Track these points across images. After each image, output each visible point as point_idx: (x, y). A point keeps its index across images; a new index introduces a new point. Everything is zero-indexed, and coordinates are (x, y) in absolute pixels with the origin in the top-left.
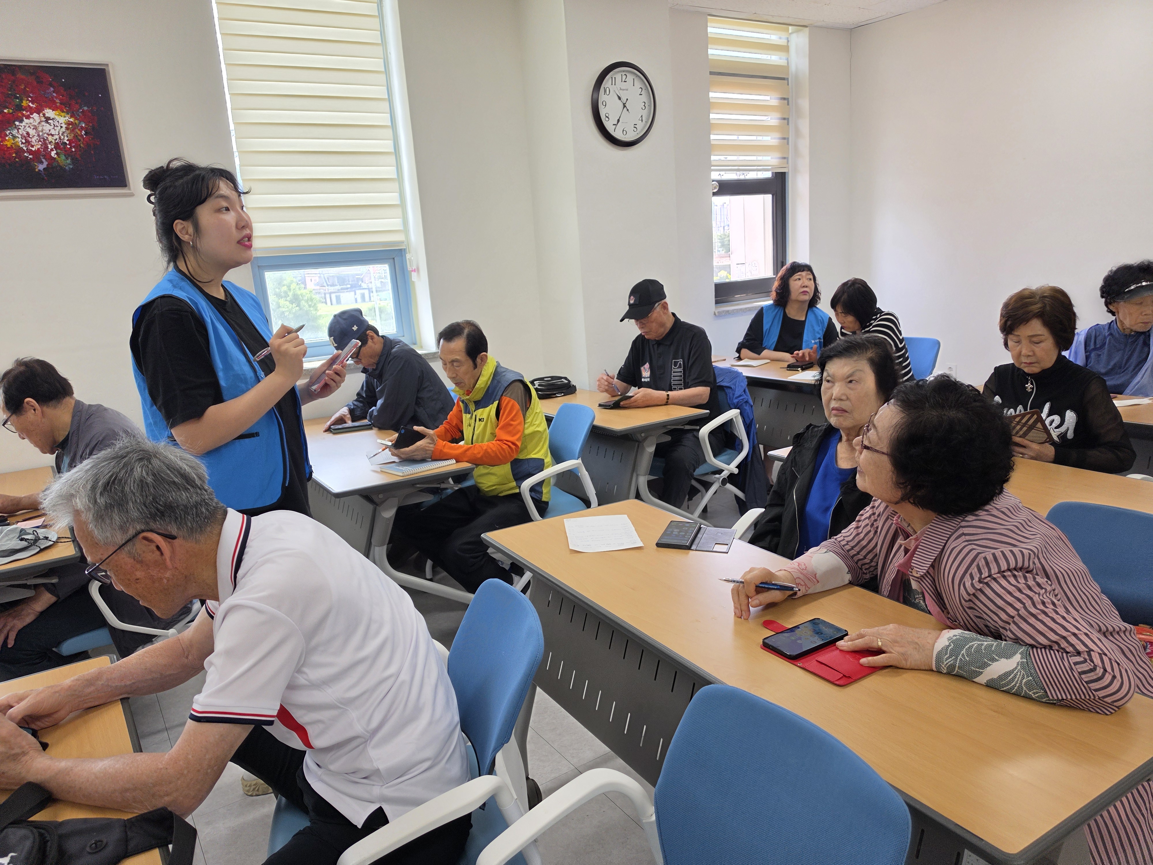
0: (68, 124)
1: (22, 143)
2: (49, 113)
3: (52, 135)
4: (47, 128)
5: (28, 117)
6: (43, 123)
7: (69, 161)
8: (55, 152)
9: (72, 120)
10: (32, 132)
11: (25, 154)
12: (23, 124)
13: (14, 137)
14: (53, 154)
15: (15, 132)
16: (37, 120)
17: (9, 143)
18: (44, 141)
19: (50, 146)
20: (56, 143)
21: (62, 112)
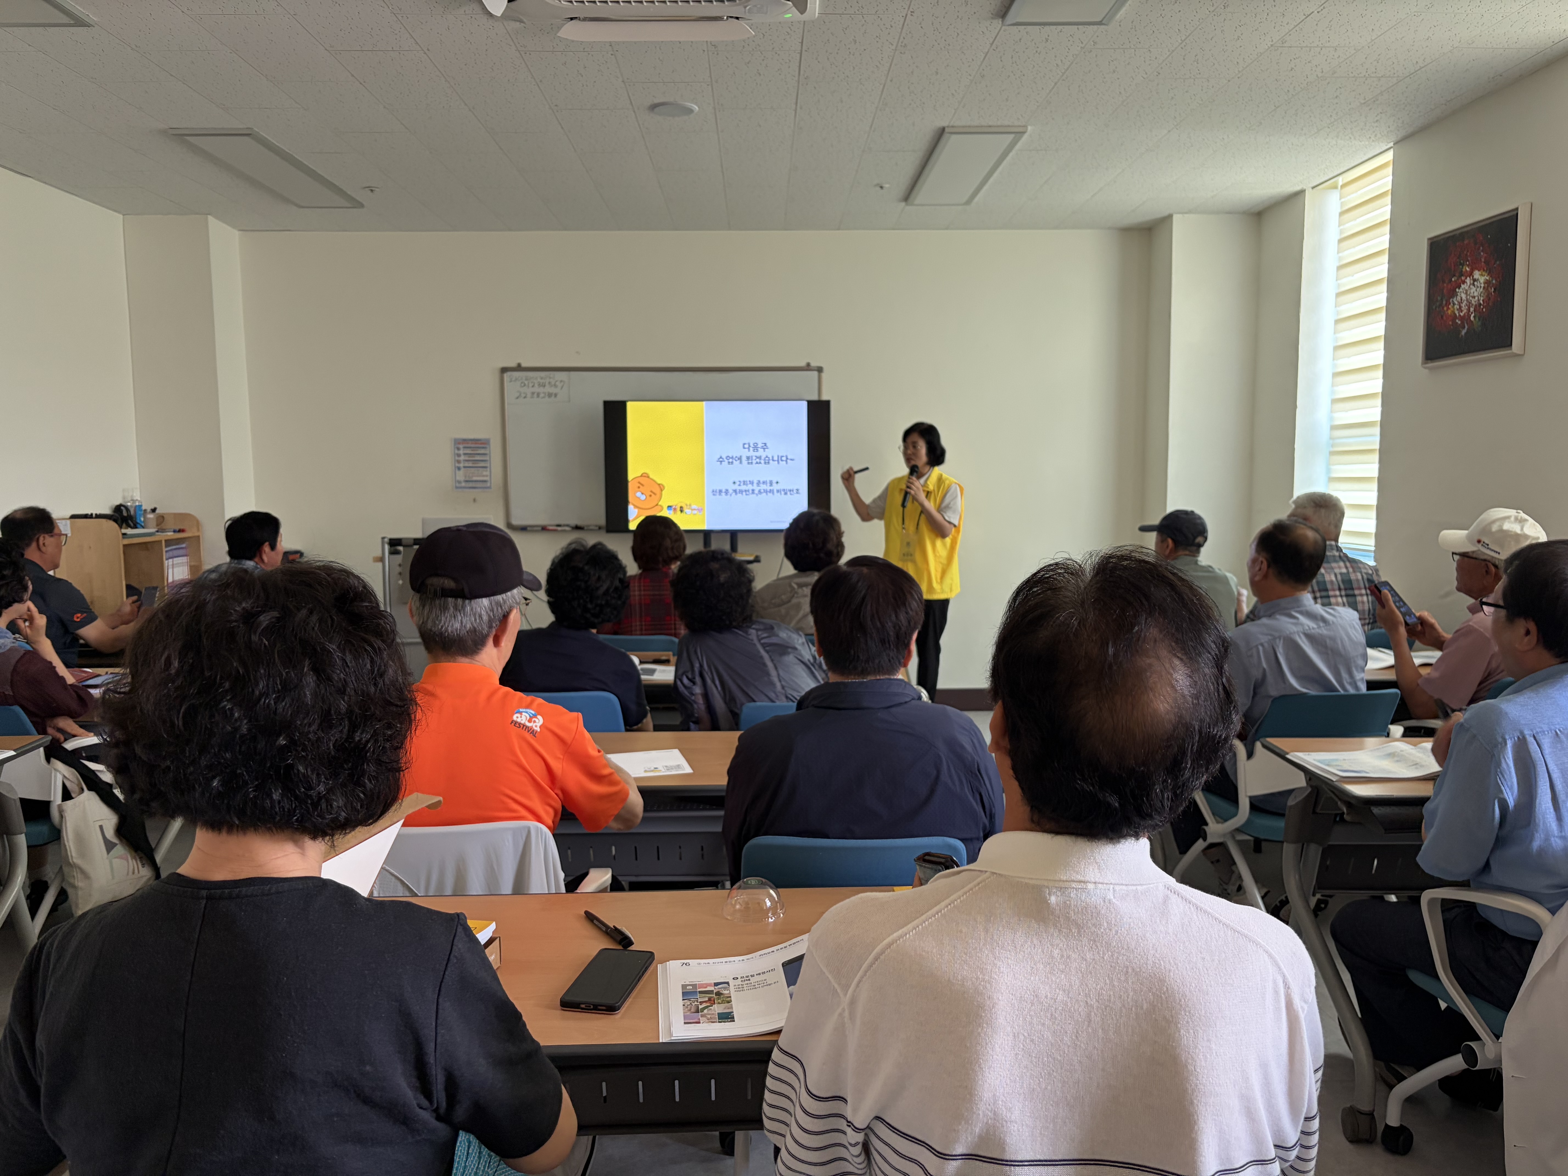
0: (1486, 282)
1: (1457, 310)
2: (1477, 274)
3: (1474, 297)
4: (1473, 289)
5: (1464, 282)
6: (1472, 286)
7: (1480, 324)
8: (1473, 315)
9: (1488, 278)
10: (1464, 296)
11: (1457, 321)
12: (1461, 290)
13: (1454, 304)
14: (1472, 318)
15: (1455, 300)
16: (1469, 284)
17: (1449, 312)
18: (1469, 305)
19: (1472, 309)
20: (1476, 305)
21: (1484, 270)
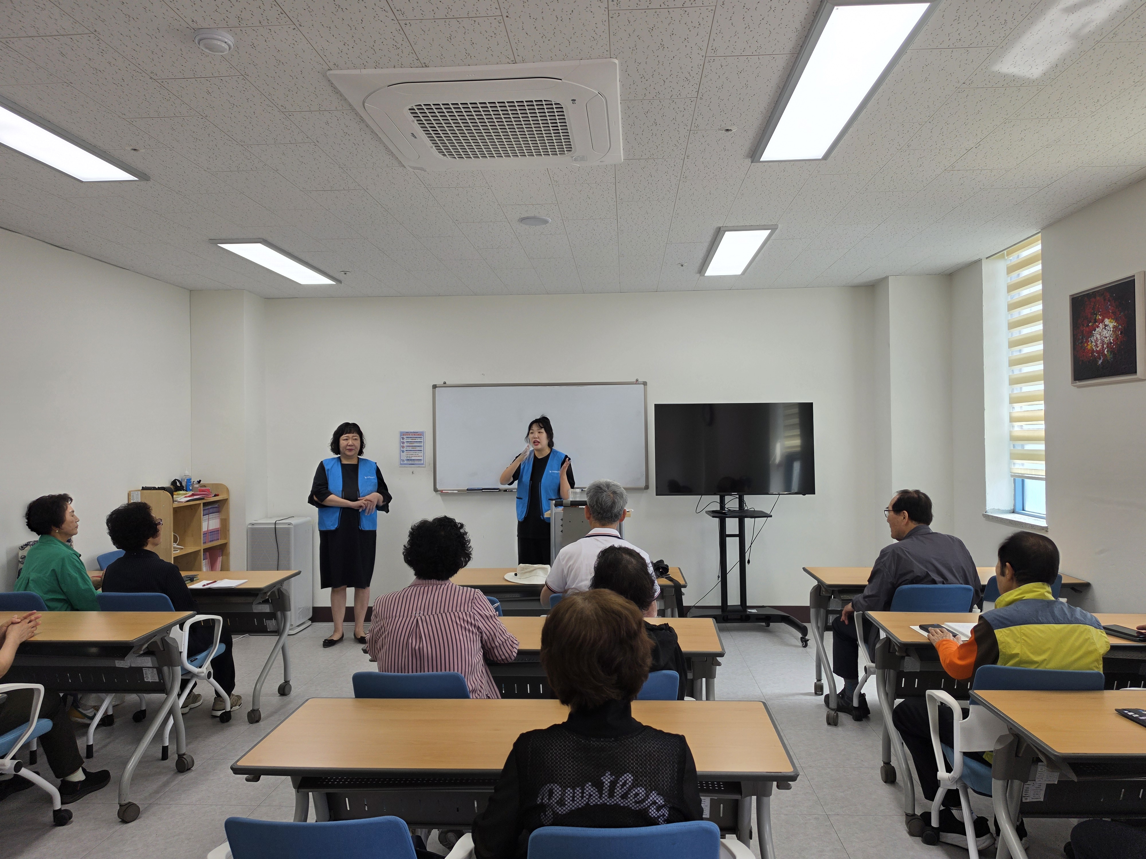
0: (1114, 327)
1: (1094, 346)
2: (1107, 321)
3: (1106, 337)
4: (1105, 332)
5: (1098, 327)
6: (1104, 330)
7: (1111, 356)
8: (1106, 350)
9: (1115, 324)
10: (1099, 337)
11: (1095, 354)
12: (1096, 332)
13: (1092, 342)
14: (1106, 352)
15: (1092, 339)
16: (1101, 328)
17: (1089, 347)
18: (1103, 343)
19: (1105, 346)
20: (1108, 343)
21: (1112, 319)
